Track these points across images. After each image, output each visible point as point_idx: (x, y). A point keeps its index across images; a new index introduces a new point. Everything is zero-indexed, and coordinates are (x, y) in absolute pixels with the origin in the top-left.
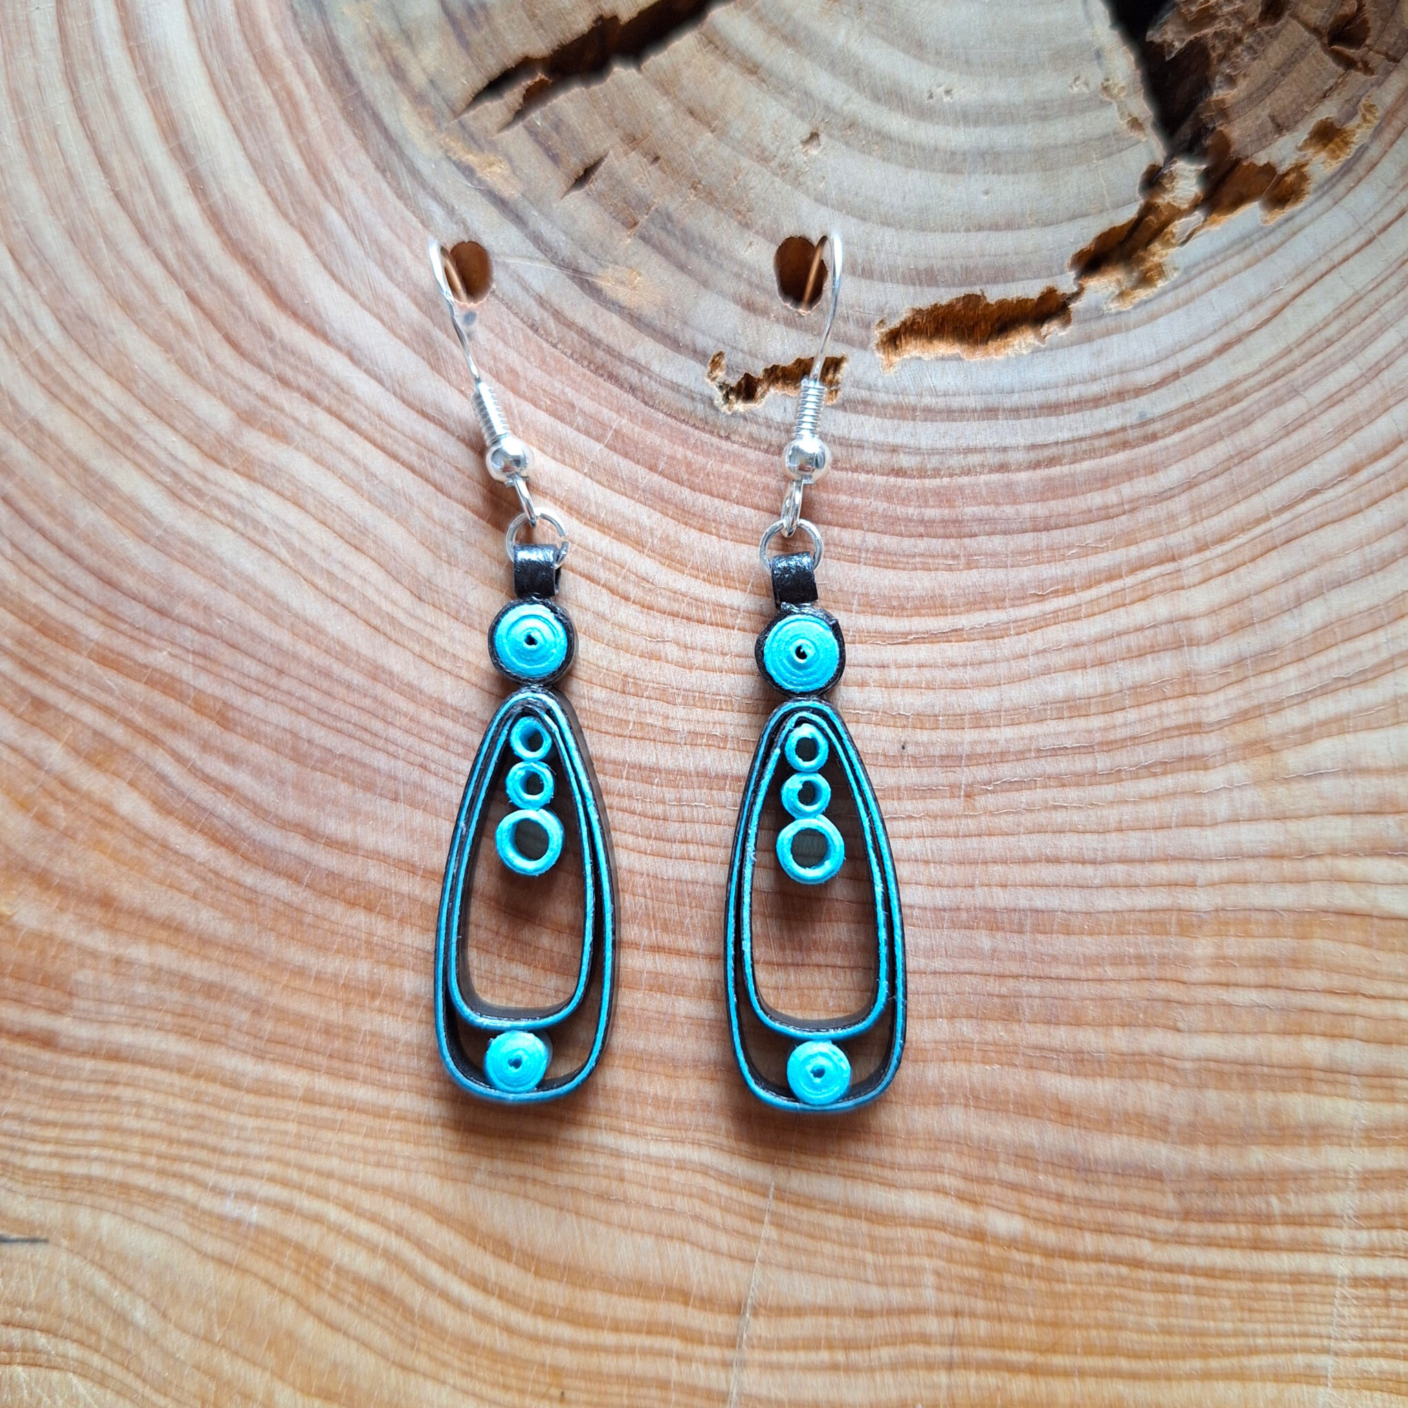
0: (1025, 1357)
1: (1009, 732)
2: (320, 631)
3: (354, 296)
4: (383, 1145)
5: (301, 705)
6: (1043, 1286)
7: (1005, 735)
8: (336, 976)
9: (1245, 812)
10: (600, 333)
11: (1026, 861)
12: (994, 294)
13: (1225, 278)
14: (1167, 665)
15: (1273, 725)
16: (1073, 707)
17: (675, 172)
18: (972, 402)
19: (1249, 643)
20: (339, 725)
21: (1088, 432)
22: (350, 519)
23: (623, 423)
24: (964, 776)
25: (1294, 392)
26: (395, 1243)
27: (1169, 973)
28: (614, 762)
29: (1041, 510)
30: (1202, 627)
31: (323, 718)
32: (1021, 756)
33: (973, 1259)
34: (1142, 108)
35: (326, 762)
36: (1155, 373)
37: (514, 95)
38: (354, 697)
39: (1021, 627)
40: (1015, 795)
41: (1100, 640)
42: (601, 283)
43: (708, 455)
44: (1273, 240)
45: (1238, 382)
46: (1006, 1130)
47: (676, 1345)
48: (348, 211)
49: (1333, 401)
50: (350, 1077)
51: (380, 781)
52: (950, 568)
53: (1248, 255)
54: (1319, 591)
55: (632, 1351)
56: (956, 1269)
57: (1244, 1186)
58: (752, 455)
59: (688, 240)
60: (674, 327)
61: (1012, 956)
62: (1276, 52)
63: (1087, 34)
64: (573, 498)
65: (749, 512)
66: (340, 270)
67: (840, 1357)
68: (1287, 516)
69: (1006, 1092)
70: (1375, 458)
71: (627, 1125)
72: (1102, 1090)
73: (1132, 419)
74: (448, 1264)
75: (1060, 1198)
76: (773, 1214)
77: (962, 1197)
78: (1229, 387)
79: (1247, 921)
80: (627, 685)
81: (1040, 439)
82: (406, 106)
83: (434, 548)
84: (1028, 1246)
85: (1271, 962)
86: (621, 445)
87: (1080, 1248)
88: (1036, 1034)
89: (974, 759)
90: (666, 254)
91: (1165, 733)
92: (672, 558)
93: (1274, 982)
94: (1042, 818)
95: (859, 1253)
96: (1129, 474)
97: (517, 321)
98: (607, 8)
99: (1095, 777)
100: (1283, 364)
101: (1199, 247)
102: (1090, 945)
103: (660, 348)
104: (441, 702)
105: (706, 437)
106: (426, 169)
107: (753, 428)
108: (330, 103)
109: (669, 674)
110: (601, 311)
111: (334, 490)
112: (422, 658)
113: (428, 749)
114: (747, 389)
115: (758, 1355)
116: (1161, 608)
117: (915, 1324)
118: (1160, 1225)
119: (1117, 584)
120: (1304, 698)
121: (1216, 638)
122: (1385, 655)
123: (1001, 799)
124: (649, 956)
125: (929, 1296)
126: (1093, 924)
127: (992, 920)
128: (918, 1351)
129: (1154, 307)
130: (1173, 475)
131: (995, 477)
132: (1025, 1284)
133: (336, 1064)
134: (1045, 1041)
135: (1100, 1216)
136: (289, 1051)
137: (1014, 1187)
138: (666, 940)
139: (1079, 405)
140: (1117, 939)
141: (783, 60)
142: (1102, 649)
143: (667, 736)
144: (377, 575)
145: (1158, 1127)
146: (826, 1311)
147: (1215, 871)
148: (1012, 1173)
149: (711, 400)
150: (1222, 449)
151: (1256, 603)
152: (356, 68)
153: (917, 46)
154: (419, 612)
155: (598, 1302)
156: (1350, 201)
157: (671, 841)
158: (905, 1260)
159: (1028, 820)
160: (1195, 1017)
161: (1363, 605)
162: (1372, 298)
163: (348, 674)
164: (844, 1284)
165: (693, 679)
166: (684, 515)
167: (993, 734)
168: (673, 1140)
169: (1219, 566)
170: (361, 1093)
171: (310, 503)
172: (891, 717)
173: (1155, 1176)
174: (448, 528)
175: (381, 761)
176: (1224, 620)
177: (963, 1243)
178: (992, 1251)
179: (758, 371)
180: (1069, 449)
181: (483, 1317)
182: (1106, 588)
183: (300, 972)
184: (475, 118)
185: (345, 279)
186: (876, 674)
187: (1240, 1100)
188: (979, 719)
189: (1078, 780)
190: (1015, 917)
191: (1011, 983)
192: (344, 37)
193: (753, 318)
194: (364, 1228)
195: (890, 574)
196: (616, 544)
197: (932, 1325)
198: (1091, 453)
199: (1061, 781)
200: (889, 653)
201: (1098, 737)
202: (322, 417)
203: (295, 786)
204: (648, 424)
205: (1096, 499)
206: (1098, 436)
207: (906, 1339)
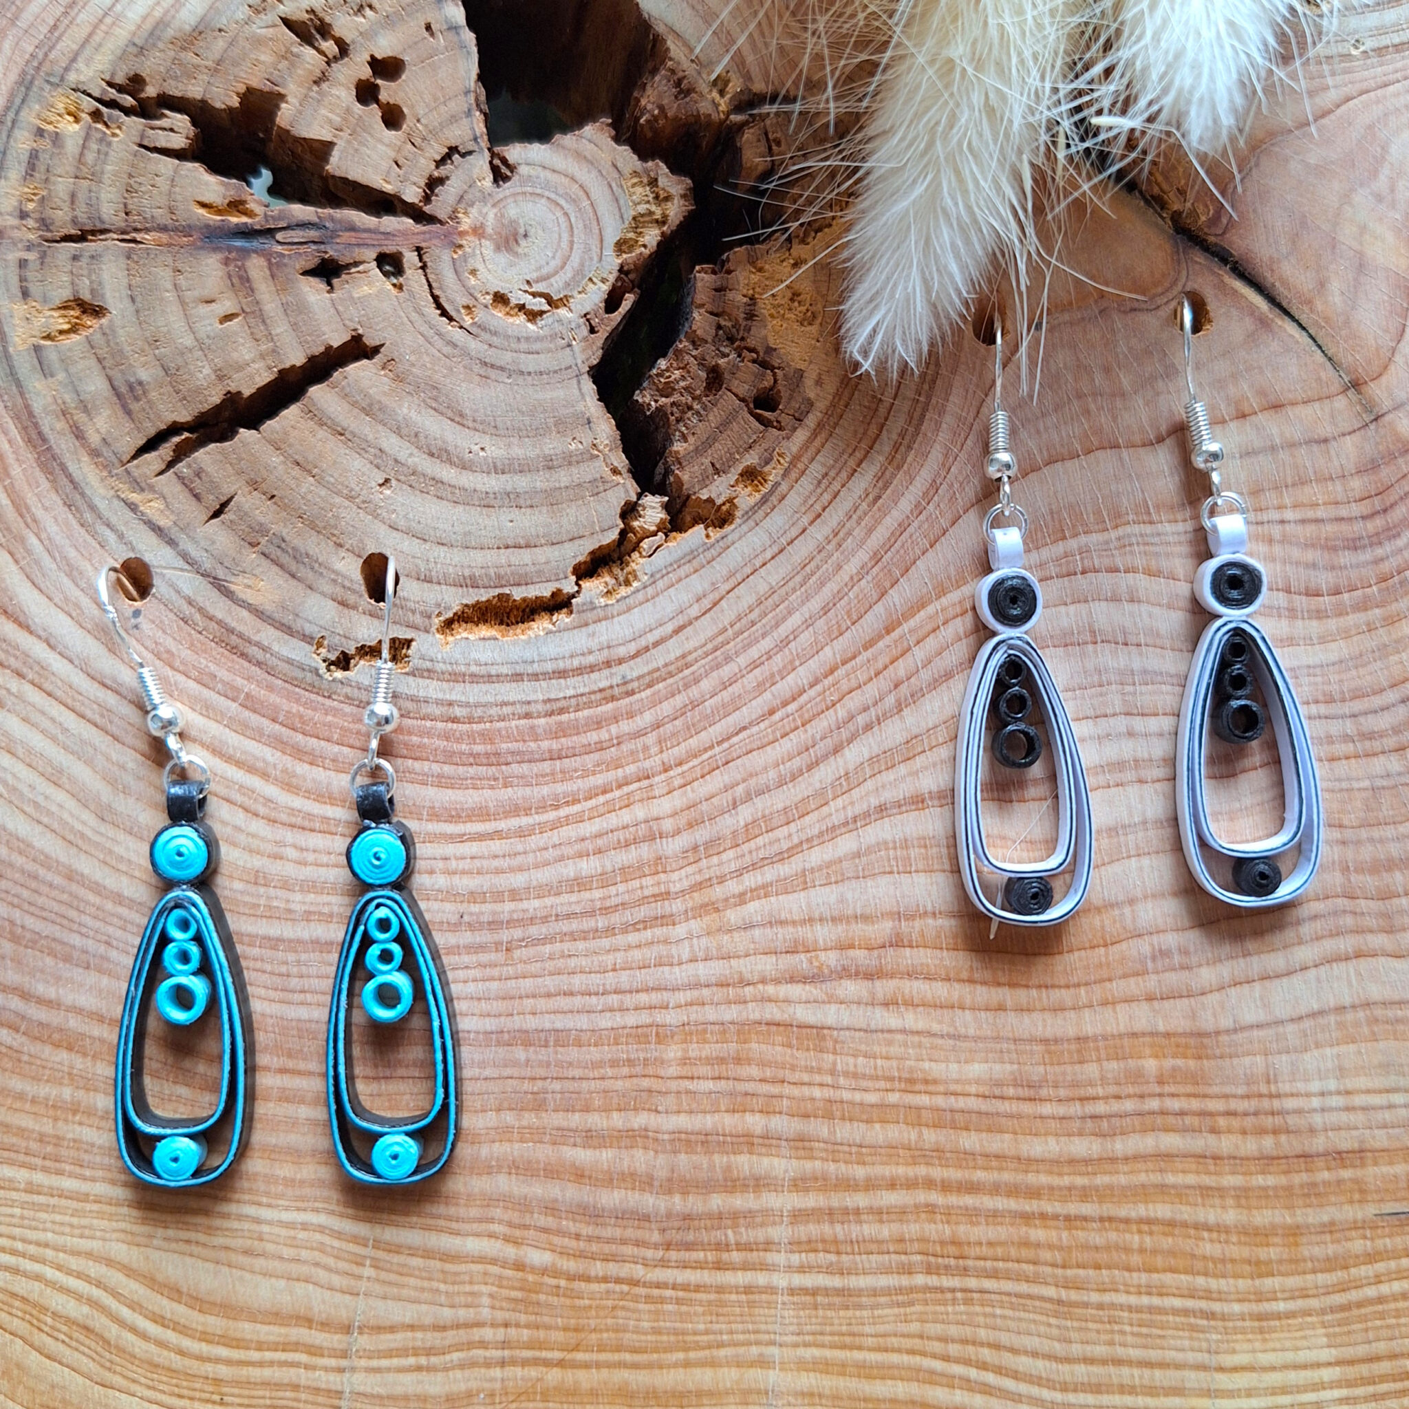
0: (557, 1355)
1: (536, 903)
2: (29, 845)
3: (50, 599)
4: (84, 1222)
5: (16, 901)
6: (568, 1302)
7: (533, 905)
8: (47, 1099)
9: (701, 955)
10: (234, 624)
11: (549, 995)
12: (518, 594)
13: (680, 580)
14: (644, 852)
15: (718, 892)
16: (580, 884)
17: (285, 507)
18: (505, 670)
19: (702, 834)
20: (44, 914)
21: (587, 690)
22: (50, 763)
23: (252, 688)
24: (505, 935)
25: (728, 659)
26: (96, 1293)
27: (650, 1071)
28: (249, 935)
29: (555, 745)
30: (668, 825)
31: (32, 909)
32: (545, 920)
33: (517, 1284)
34: (620, 460)
35: (36, 942)
36: (633, 648)
37: (166, 451)
38: (55, 893)
39: (542, 828)
40: (540, 948)
41: (599, 835)
42: (233, 587)
43: (315, 709)
44: (713, 552)
45: (690, 653)
46: (538, 1189)
47: (303, 1358)
48: (43, 536)
49: (755, 665)
50: (60, 1173)
51: (76, 954)
52: (492, 788)
53: (695, 563)
54: (748, 798)
55: (271, 1363)
56: (505, 1292)
57: (709, 1223)
58: (348, 709)
59: (298, 556)
60: (288, 619)
61: (540, 1064)
62: (715, 417)
63: (580, 407)
64: (216, 743)
65: (346, 750)
66: (39, 581)
67: (423, 1361)
68: (726, 745)
69: (538, 1162)
70: (785, 704)
71: (264, 1200)
72: (606, 1156)
73: (617, 680)
74: (134, 1306)
75: (578, 1237)
76: (373, 1259)
77: (507, 1239)
78: (684, 656)
79: (705, 1031)
80: (258, 879)
81: (553, 696)
82: (86, 458)
83: (112, 782)
84: (556, 1273)
85: (722, 1061)
86: (250, 703)
87: (593, 1274)
88: (559, 1119)
89: (510, 923)
90: (281, 566)
91: (644, 900)
92: (290, 785)
93: (724, 1074)
94: (560, 963)
95: (435, 1285)
96: (616, 719)
97: (171, 615)
98: (233, 388)
99: (596, 933)
100: (720, 639)
101: (660, 559)
102: (594, 1054)
103: (278, 633)
104: (119, 895)
105: (313, 696)
106: (102, 505)
107: (348, 690)
108: (29, 456)
109: (290, 870)
110: (234, 607)
111: (37, 741)
112: (105, 863)
113: (111, 930)
114: (344, 662)
115: (363, 1363)
116: (640, 812)
117: (477, 1334)
118: (650, 1253)
119: (609, 796)
120: (739, 873)
121: (678, 832)
122: (796, 841)
123: (531, 951)
124: (279, 1076)
125: (486, 1313)
126: (597, 1038)
127: (525, 1038)
128: (479, 1353)
129: (630, 601)
130: (648, 718)
131: (522, 722)
132: (554, 1300)
133: (48, 1163)
134: (564, 1124)
135: (607, 1248)
136: (13, 1155)
137: (545, 1230)
138: (290, 1064)
139: (580, 671)
140: (614, 1048)
141: (363, 426)
142: (600, 842)
143: (288, 915)
144: (71, 804)
145: (646, 1182)
146: (412, 1327)
147: (682, 997)
148: (543, 1221)
149: (317, 670)
150: (679, 700)
151: (705, 807)
152: (46, 430)
153: (459, 418)
154: (103, 830)
155: (246, 1329)
156: (767, 523)
157: (293, 991)
158: (467, 1288)
159: (549, 965)
160: (670, 1101)
161: (780, 806)
162: (783, 591)
163: (49, 876)
164: (424, 1307)
165: (307, 872)
166: (299, 753)
167: (525, 905)
168: (298, 1209)
169: (678, 782)
170: (68, 1184)
171: (20, 752)
172: (451, 895)
173: (644, 1218)
174: (122, 767)
175: (76, 940)
176: (682, 821)
177: (509, 1273)
178: (531, 1278)
179: (352, 651)
180: (573, 701)
181: (161, 1344)
182: (601, 799)
183: (21, 1096)
184: (137, 467)
185: (42, 586)
186: (440, 864)
187: (703, 1160)
188: (514, 895)
189: (584, 935)
190: (542, 1035)
191: (540, 1083)
192: (37, 406)
193: (346, 611)
194: (73, 1283)
195: (450, 792)
196: (248, 776)
197: (488, 1334)
198: (589, 705)
199: (573, 937)
200: (450, 849)
201: (598, 904)
202: (28, 689)
203: (12, 960)
204: (270, 688)
205: (593, 737)
206: (594, 692)
207: (470, 1345)
